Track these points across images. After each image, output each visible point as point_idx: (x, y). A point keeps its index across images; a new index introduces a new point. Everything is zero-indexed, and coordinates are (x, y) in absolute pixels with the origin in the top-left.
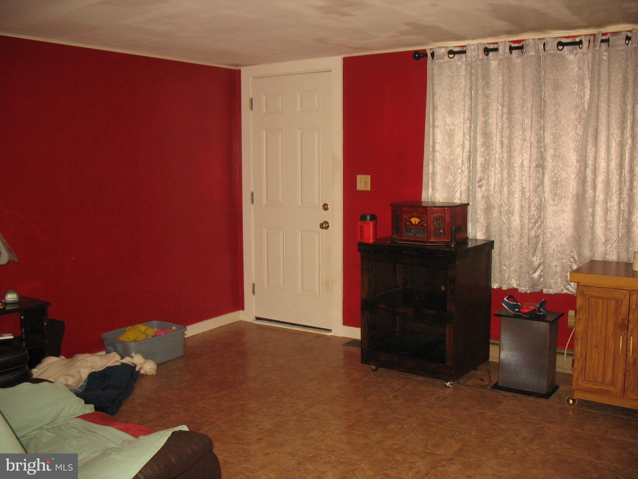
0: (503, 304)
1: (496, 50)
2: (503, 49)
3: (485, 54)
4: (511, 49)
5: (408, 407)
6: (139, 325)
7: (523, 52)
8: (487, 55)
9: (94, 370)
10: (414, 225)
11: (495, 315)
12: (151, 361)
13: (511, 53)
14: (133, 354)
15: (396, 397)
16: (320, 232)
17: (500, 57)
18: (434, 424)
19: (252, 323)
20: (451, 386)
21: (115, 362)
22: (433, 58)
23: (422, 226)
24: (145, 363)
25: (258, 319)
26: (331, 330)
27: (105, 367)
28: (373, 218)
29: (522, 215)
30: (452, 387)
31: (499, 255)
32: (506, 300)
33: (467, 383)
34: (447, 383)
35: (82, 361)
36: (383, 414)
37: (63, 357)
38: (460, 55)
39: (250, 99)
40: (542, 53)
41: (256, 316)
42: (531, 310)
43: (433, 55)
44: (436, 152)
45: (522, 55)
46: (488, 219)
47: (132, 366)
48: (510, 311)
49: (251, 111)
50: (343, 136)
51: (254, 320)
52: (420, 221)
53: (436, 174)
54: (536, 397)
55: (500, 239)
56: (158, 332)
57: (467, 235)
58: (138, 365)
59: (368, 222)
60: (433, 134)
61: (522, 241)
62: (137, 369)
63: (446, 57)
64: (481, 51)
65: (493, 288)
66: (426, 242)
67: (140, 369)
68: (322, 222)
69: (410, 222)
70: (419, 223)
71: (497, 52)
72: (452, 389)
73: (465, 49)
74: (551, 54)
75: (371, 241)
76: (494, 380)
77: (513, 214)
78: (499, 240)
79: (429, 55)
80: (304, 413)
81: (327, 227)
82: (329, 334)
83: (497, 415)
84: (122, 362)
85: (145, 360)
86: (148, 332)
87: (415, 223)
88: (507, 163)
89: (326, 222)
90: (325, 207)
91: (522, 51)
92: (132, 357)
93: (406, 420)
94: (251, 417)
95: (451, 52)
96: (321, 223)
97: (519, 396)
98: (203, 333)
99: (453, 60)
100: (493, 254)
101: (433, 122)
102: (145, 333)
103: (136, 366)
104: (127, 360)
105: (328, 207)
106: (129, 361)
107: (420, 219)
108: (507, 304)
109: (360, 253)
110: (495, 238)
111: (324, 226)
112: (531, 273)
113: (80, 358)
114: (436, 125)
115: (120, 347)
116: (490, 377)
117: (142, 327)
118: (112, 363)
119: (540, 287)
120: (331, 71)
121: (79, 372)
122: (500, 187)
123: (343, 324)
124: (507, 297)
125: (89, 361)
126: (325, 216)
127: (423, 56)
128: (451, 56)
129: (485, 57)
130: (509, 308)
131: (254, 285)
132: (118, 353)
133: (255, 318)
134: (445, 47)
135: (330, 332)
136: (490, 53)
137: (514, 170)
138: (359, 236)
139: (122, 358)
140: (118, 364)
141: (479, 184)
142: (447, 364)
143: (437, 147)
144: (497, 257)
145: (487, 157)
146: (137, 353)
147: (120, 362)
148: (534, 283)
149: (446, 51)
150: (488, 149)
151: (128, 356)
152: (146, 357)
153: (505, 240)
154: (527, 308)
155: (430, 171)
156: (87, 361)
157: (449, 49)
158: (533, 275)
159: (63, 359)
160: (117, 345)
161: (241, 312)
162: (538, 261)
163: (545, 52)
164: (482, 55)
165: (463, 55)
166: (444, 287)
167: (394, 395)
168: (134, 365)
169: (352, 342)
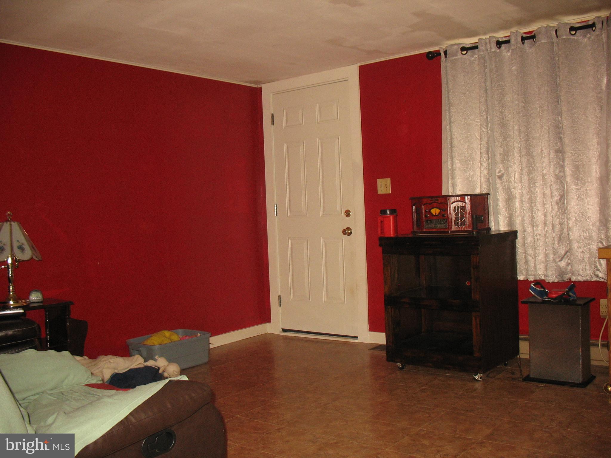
0: (530, 291)
1: (508, 42)
2: (516, 41)
3: (497, 47)
4: (523, 39)
5: (435, 399)
6: (163, 331)
7: (535, 42)
8: (499, 48)
9: (116, 371)
10: (435, 216)
11: (523, 302)
12: (174, 364)
13: (523, 43)
14: (156, 357)
15: (423, 391)
16: (343, 239)
17: (513, 48)
18: (462, 412)
19: (279, 335)
20: (480, 379)
21: (138, 364)
22: (446, 57)
23: (443, 216)
24: (168, 366)
25: (284, 330)
26: (356, 338)
27: (128, 369)
28: (393, 212)
29: (545, 202)
30: (481, 381)
31: (524, 245)
32: (533, 286)
33: (497, 377)
34: (476, 376)
35: (105, 362)
36: (409, 405)
37: (86, 357)
38: (473, 50)
39: (271, 114)
40: (555, 40)
41: (283, 328)
42: (560, 295)
43: (446, 53)
44: (454, 147)
45: (534, 44)
46: (510, 210)
47: (155, 368)
48: (538, 297)
49: (273, 126)
50: (361, 141)
51: (281, 332)
52: (440, 212)
53: (455, 170)
54: (570, 386)
55: (524, 228)
56: (183, 338)
57: (489, 226)
58: (161, 368)
59: (388, 215)
60: (451, 131)
61: (546, 229)
62: (160, 371)
63: (459, 54)
64: (494, 45)
65: (519, 280)
66: (447, 232)
67: (164, 371)
68: (345, 228)
69: (431, 213)
70: (440, 213)
71: (509, 44)
72: (481, 382)
73: (477, 44)
74: (564, 38)
75: (392, 236)
76: (525, 373)
77: (535, 202)
78: (523, 230)
79: (442, 53)
80: (327, 406)
81: (350, 234)
82: (356, 341)
83: (531, 403)
84: (146, 365)
85: (168, 363)
86: (172, 338)
87: (436, 214)
88: (526, 151)
89: (348, 229)
90: (348, 214)
91: (534, 40)
92: (156, 360)
93: (434, 409)
94: (272, 411)
95: (463, 49)
96: (344, 230)
97: (553, 386)
98: (230, 343)
99: (465, 56)
100: (517, 245)
101: (450, 119)
102: (169, 338)
103: (159, 368)
104: (150, 363)
105: (350, 213)
106: (152, 364)
107: (440, 209)
108: (534, 290)
109: (381, 248)
110: (518, 227)
111: (347, 232)
112: (558, 260)
113: (103, 360)
114: (452, 121)
115: (144, 351)
116: (521, 371)
117: (167, 333)
118: (135, 366)
119: (568, 276)
120: (348, 80)
121: (102, 372)
122: (520, 175)
123: (369, 330)
124: (534, 283)
125: (111, 362)
126: (347, 223)
127: (436, 56)
128: (464, 52)
129: (498, 51)
130: (536, 295)
131: (280, 297)
132: (142, 356)
133: (282, 330)
134: (458, 44)
135: (356, 339)
136: (502, 45)
137: (533, 159)
138: (380, 232)
139: (146, 361)
140: (141, 366)
141: (498, 175)
142: (475, 355)
143: (455, 143)
144: (522, 247)
145: (506, 148)
146: (160, 356)
147: (144, 365)
148: (562, 273)
149: (459, 48)
150: (506, 140)
151: (152, 359)
152: (170, 360)
153: (529, 230)
154: (555, 294)
155: (450, 167)
156: (110, 362)
157: (462, 46)
158: (559, 263)
159: (85, 359)
160: (141, 349)
161: (267, 325)
162: (564, 248)
163: (557, 39)
164: (494, 48)
165: (476, 51)
166: (469, 282)
167: (420, 389)
168: (158, 368)
169: (378, 347)
